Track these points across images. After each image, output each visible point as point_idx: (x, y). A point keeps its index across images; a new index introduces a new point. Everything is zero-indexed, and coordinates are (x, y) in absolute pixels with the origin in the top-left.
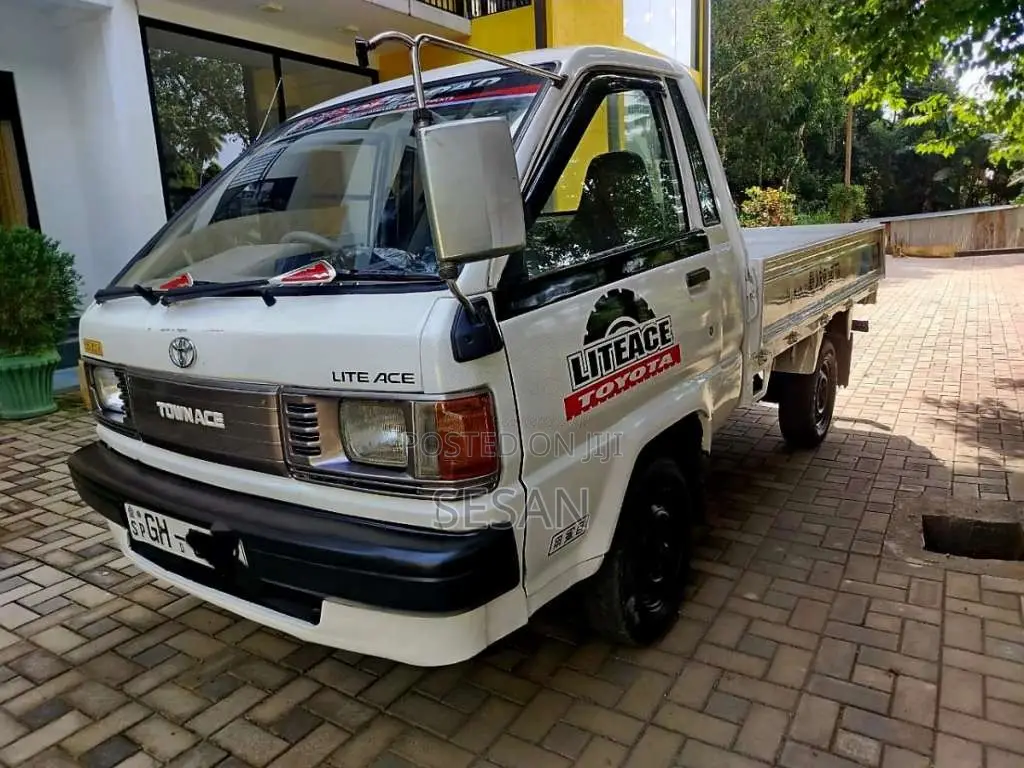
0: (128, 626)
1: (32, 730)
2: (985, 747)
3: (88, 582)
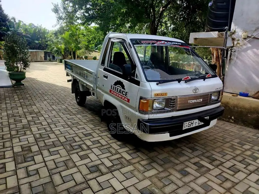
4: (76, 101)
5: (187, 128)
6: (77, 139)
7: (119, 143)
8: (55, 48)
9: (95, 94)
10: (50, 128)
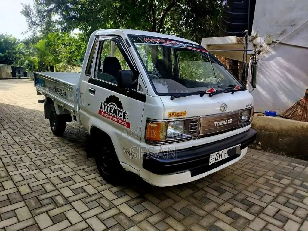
4: (52, 128)
5: (215, 161)
6: (49, 187)
7: (115, 189)
8: (27, 61)
9: (77, 118)
10: (7, 172)
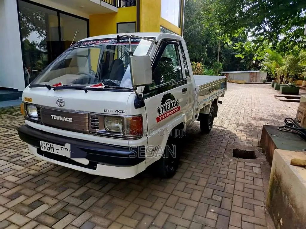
0: (31, 175)
1: (12, 200)
2: (243, 197)
3: (16, 164)
